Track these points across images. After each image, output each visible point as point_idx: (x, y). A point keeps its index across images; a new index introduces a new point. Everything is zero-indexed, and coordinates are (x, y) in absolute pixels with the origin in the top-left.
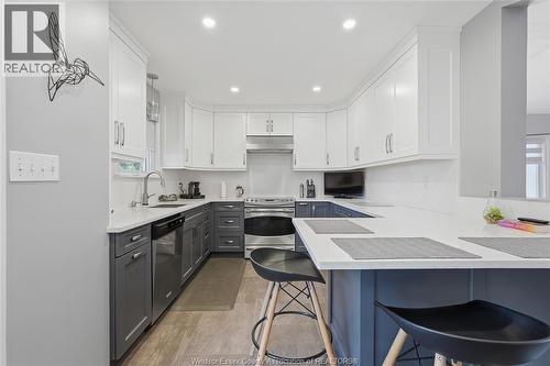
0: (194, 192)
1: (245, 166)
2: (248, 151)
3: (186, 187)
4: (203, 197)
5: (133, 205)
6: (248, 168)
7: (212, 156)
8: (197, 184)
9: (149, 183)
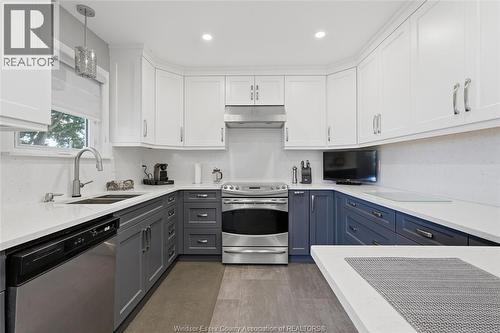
0: (161, 176)
1: (224, 144)
2: (228, 125)
3: (151, 170)
4: (172, 182)
5: (50, 199)
6: (227, 147)
7: (182, 131)
8: (163, 166)
9: (81, 165)
